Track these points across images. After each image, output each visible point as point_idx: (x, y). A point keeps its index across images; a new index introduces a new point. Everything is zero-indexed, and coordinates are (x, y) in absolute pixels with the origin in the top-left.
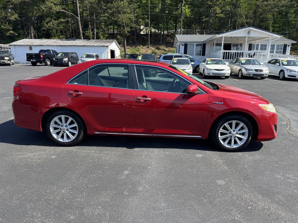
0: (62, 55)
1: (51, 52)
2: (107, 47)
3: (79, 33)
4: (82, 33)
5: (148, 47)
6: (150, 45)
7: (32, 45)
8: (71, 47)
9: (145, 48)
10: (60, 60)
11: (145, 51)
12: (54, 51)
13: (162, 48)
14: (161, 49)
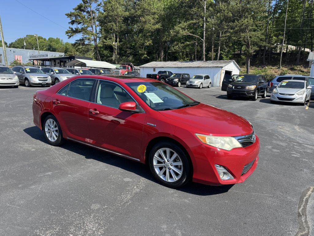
0: (174, 76)
1: (167, 73)
2: (221, 68)
3: (202, 54)
4: (204, 55)
5: (279, 68)
6: (282, 65)
7: (156, 67)
8: (187, 68)
9: (275, 68)
10: (171, 80)
11: (273, 72)
12: (170, 72)
13: (299, 69)
14: (297, 70)
